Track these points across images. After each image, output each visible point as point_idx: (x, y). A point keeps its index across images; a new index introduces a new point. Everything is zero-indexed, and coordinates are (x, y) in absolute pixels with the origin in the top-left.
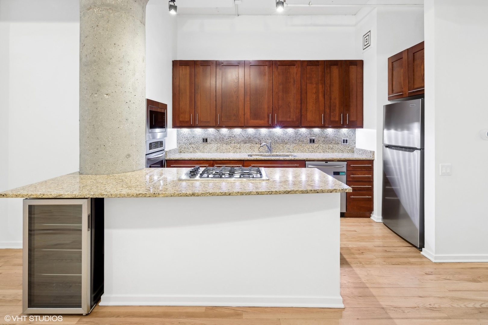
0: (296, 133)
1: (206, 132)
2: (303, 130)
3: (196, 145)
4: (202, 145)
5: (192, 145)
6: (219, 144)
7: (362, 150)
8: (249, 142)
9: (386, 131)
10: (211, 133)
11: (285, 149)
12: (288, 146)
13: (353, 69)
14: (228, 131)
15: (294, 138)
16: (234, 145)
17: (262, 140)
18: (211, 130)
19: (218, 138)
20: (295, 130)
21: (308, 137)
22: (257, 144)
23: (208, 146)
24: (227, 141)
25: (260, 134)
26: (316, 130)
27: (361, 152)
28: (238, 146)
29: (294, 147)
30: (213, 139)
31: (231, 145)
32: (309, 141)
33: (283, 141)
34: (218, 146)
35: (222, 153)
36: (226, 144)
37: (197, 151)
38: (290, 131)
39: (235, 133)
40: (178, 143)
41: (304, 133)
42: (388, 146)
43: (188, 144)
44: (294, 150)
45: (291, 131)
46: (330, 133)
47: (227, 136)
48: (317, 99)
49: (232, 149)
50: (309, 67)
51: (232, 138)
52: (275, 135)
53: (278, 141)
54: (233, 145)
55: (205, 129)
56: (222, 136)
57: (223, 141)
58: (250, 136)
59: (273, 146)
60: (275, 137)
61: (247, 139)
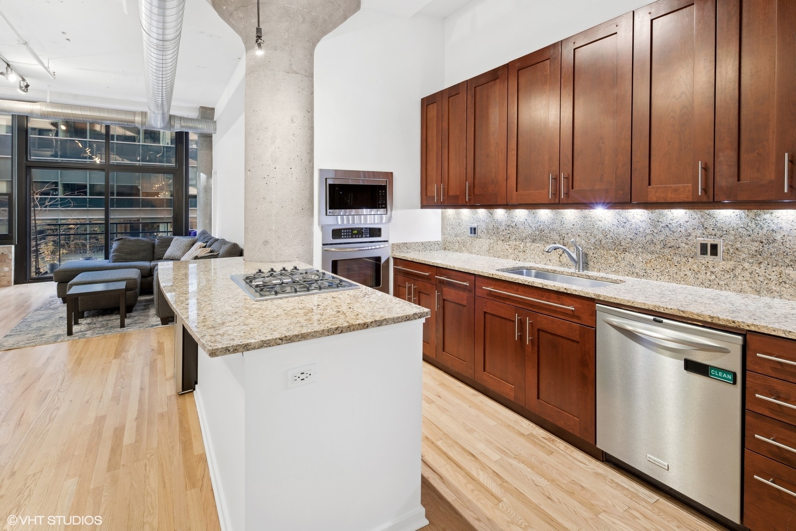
0: (655, 223)
1: (475, 216)
2: (678, 215)
3: (462, 238)
4: (470, 239)
5: (458, 239)
6: (492, 240)
8: (541, 240)
10: (481, 217)
11: (623, 264)
12: (629, 257)
14: (506, 215)
15: (649, 238)
16: (514, 242)
17: (566, 236)
18: (481, 213)
19: (491, 226)
20: (650, 214)
21: (694, 234)
23: (477, 242)
24: (504, 234)
25: (562, 223)
28: (522, 246)
29: (646, 263)
30: (484, 230)
31: (509, 243)
33: (618, 243)
34: (491, 242)
35: (495, 258)
36: (503, 240)
37: (464, 249)
39: (516, 219)
40: (443, 233)
41: (681, 222)
43: (454, 236)
44: (649, 271)
45: (639, 217)
47: (504, 223)
51: (511, 229)
52: (596, 226)
53: (604, 242)
54: (512, 243)
55: (473, 210)
56: (497, 224)
57: (497, 234)
58: (542, 226)
59: (592, 255)
60: (595, 230)
61: (538, 233)
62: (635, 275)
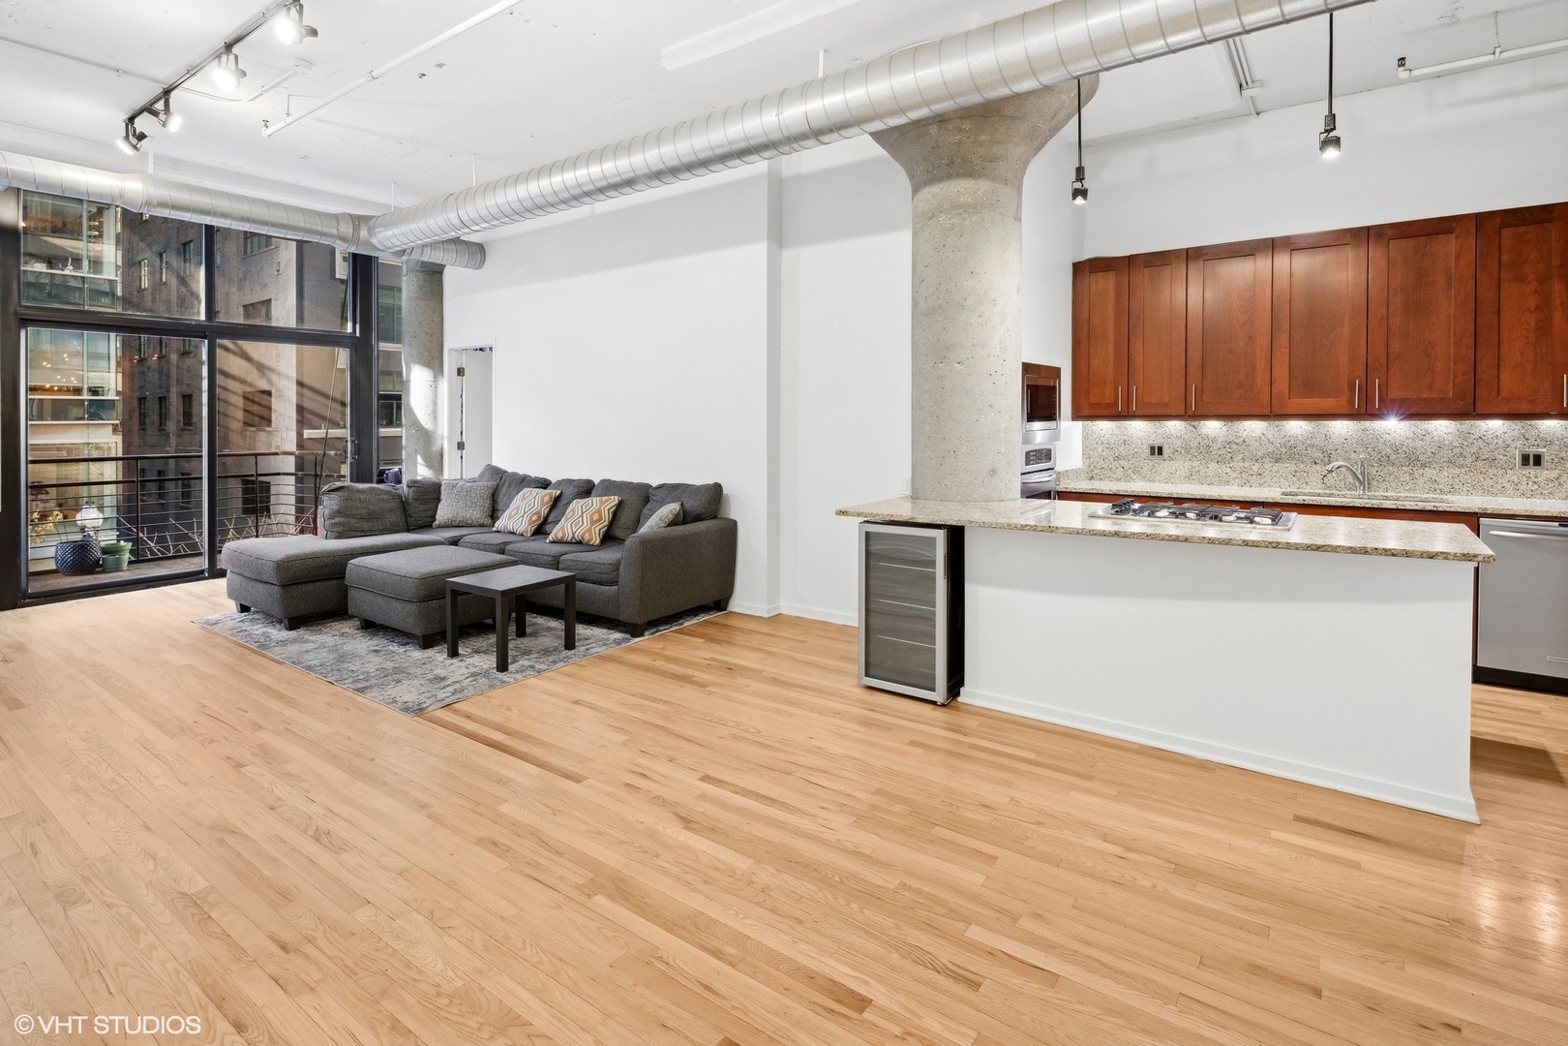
0: (1465, 435)
1: (1160, 431)
2: (1494, 426)
3: (1131, 462)
4: (1148, 463)
5: (1122, 462)
6: (1196, 462)
8: (1291, 458)
10: (1174, 432)
11: (1421, 481)
12: (1430, 473)
14: (1225, 429)
15: (1457, 450)
16: (1241, 464)
17: (1333, 452)
18: (1175, 426)
19: (1194, 444)
20: (1458, 426)
21: (1513, 446)
22: (1315, 463)
23: (1163, 466)
24: (1221, 453)
25: (1327, 437)
26: (1552, 426)
28: (1255, 468)
29: (1454, 478)
30: (1180, 449)
31: (1231, 465)
32: (1517, 461)
33: (1413, 458)
34: (1194, 465)
35: (1204, 486)
36: (1218, 462)
37: (1134, 477)
39: (1245, 433)
40: (1086, 455)
41: (1498, 433)
43: (1112, 459)
44: (1456, 487)
45: (1443, 429)
47: (1220, 440)
48: (1544, 326)
49: (1234, 475)
51: (1234, 447)
52: (1382, 440)
53: (1393, 457)
54: (1238, 465)
55: (1157, 422)
56: (1205, 441)
57: (1207, 453)
58: (1292, 442)
59: (1375, 473)
60: (1380, 445)
61: (1284, 451)
62: (1438, 491)
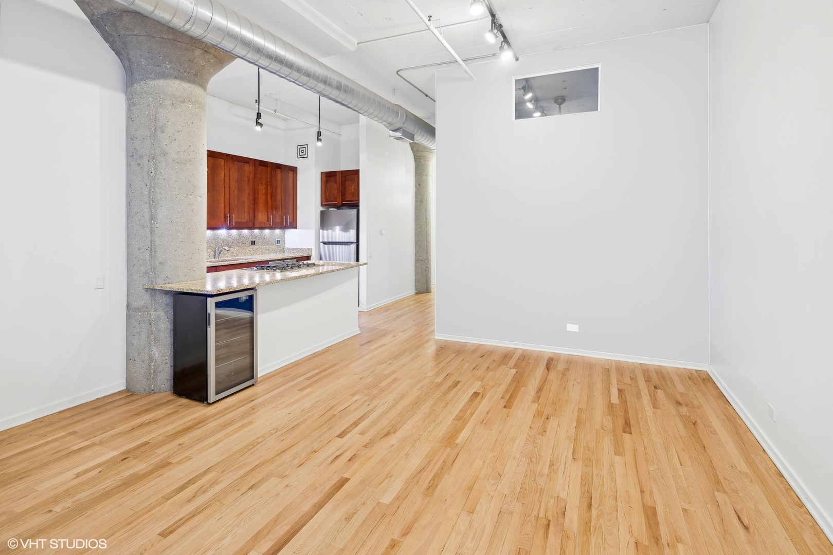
0: (239, 235)
2: (246, 232)
7: (297, 249)
9: (321, 231)
11: (230, 253)
12: (232, 249)
13: (291, 174)
15: (238, 241)
20: (238, 232)
21: (249, 239)
26: (256, 231)
27: (295, 251)
29: (237, 250)
32: (251, 244)
38: (234, 232)
41: (247, 234)
42: (325, 243)
46: (267, 234)
48: (266, 199)
50: (260, 167)
53: (223, 244)
62: (234, 256)
